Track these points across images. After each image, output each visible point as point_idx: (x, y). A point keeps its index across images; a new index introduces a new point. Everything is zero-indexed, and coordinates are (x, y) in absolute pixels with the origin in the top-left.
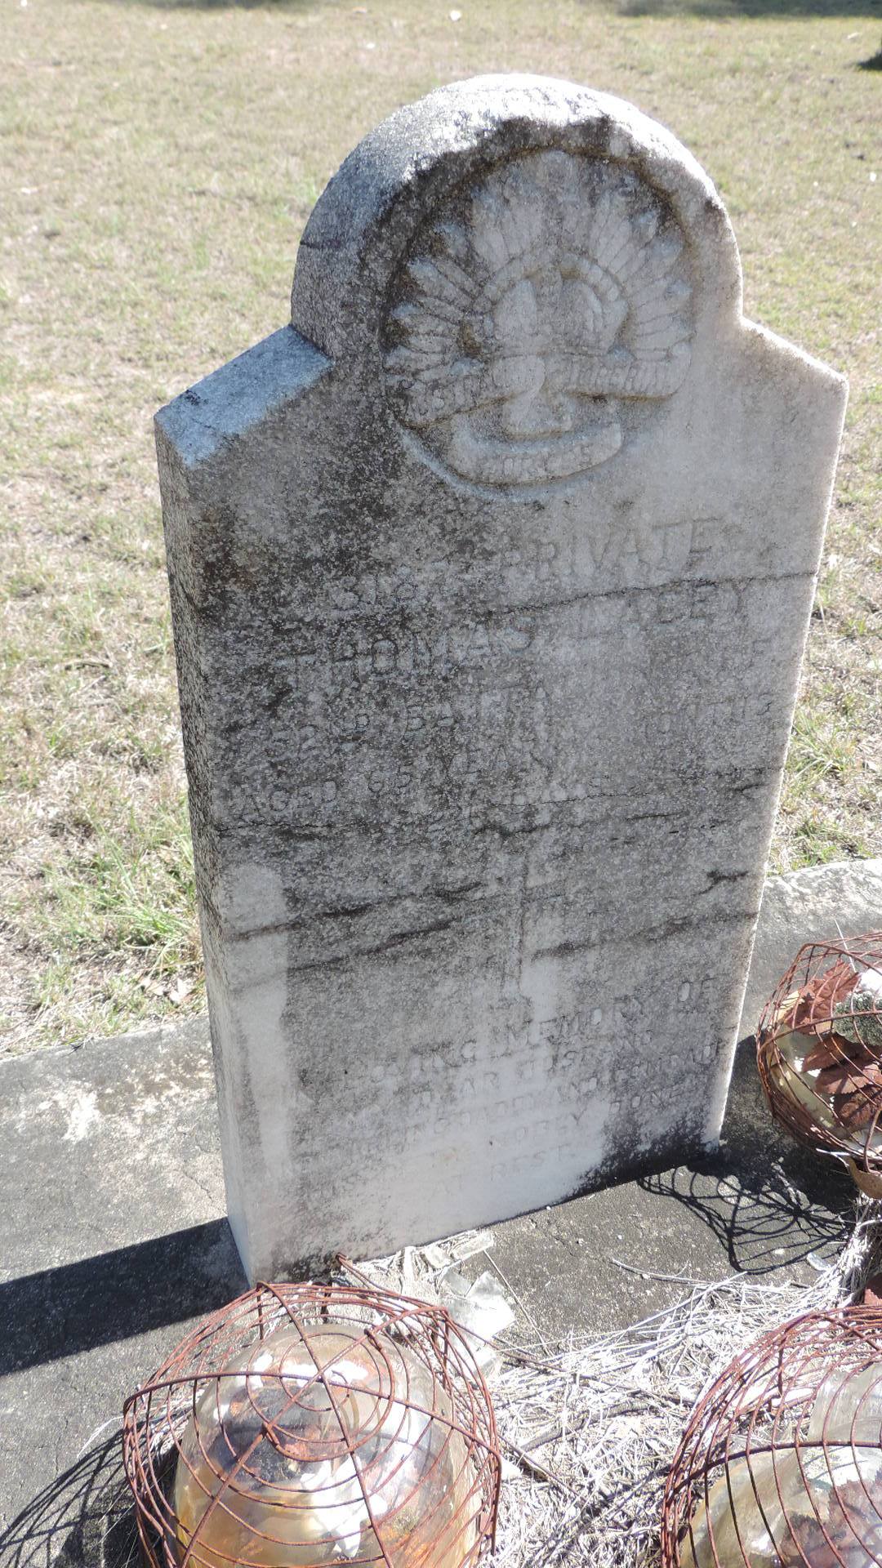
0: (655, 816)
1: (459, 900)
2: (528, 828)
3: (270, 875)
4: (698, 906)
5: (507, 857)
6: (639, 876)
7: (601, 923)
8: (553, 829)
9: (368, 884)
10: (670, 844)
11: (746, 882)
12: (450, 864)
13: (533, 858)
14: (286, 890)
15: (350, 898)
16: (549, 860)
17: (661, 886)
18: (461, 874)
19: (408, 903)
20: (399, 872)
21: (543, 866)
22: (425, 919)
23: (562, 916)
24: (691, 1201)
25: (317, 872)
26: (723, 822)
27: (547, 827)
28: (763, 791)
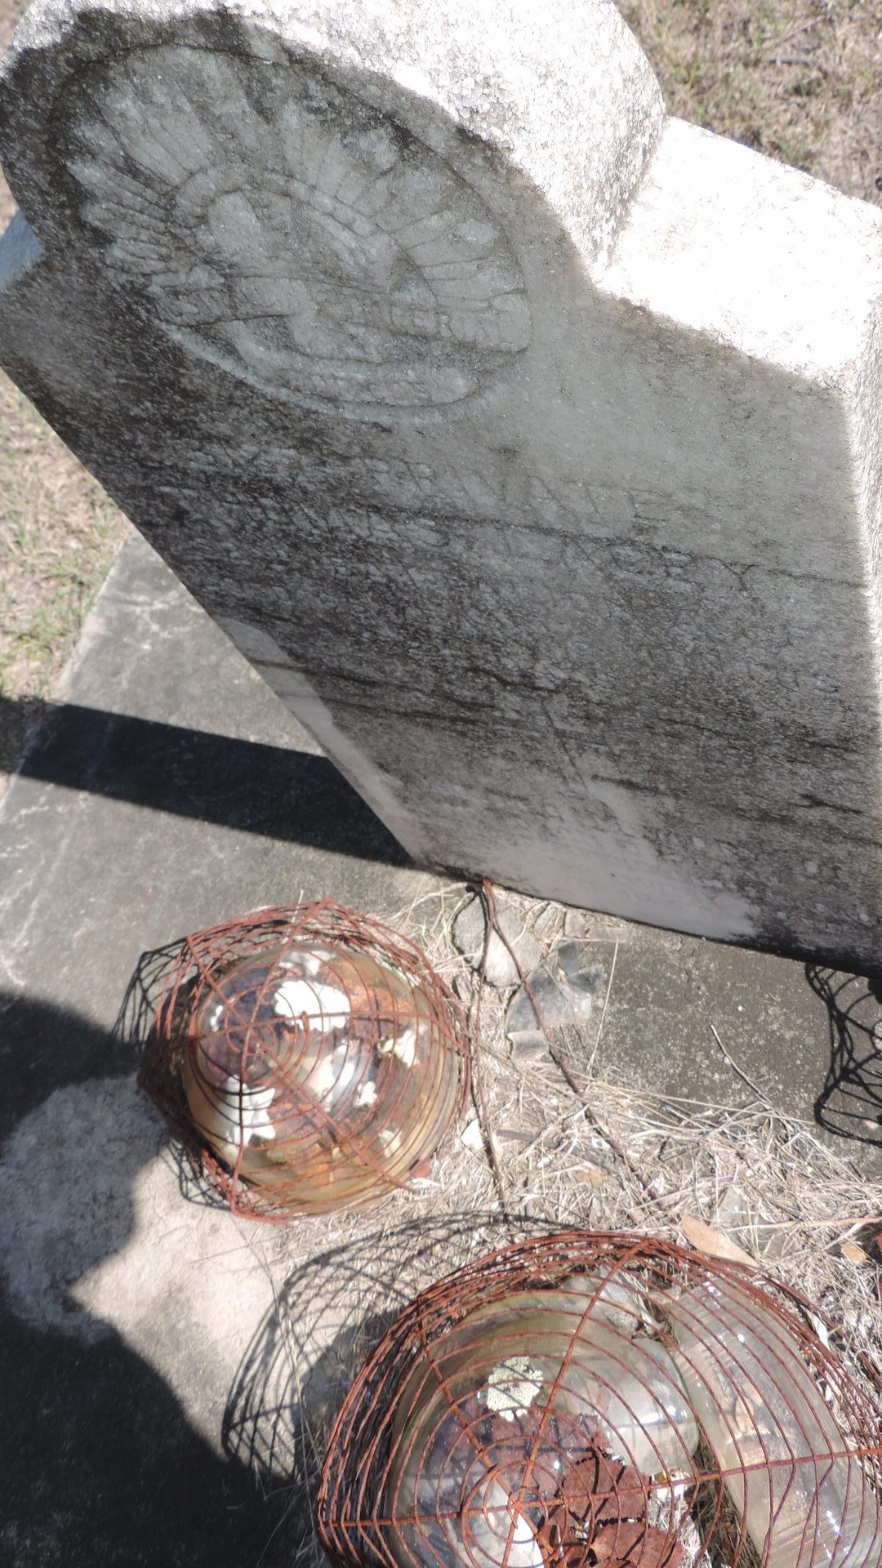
0: (700, 728)
1: (477, 710)
2: (529, 685)
3: (260, 632)
4: (798, 813)
5: (518, 699)
6: (700, 765)
8: (563, 696)
9: (366, 669)
10: (733, 755)
11: (863, 819)
12: (450, 683)
13: (550, 709)
14: (281, 646)
15: (352, 672)
16: (571, 716)
17: (736, 782)
18: (467, 693)
19: (418, 694)
20: (395, 671)
21: (565, 718)
22: (445, 711)
23: (612, 762)
24: (839, 1019)
25: (306, 644)
26: (805, 762)
27: (553, 692)
28: (857, 757)
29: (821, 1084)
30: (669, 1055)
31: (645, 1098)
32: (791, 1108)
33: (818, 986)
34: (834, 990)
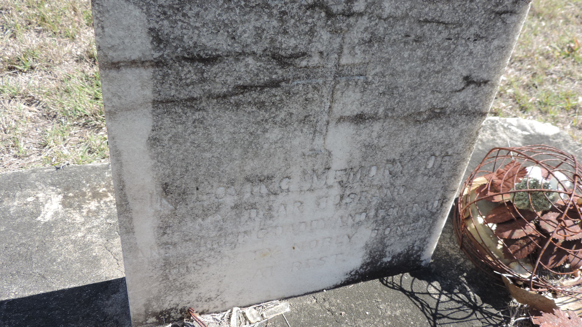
0: (439, 23)
1: (289, 65)
2: (347, 13)
3: (137, 12)
4: (453, 101)
5: (329, 35)
6: (419, 70)
7: (387, 102)
8: (366, 18)
9: (219, 37)
10: (444, 49)
11: (486, 88)
12: (285, 32)
13: (347, 40)
14: (150, 29)
15: (204, 48)
16: (359, 44)
17: (432, 81)
18: (292, 42)
19: (250, 60)
20: (245, 32)
21: (354, 48)
22: (262, 77)
23: (361, 92)
24: (411, 295)
25: (178, 17)
26: (482, 38)
27: (361, 14)
28: (514, 18)
33: (391, 286)
34: (399, 284)
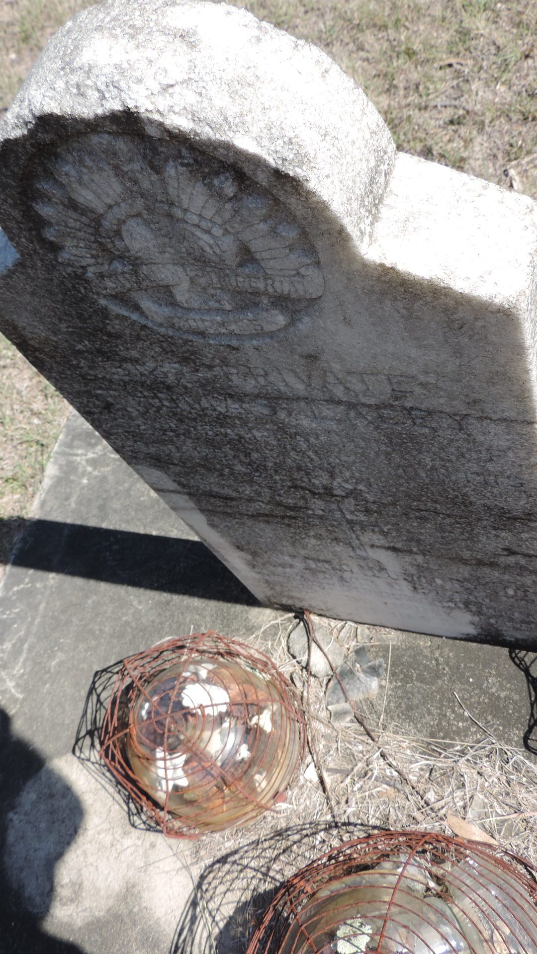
0: (437, 513)
1: (297, 511)
2: (330, 494)
4: (501, 560)
5: (322, 503)
6: (438, 535)
7: (417, 546)
8: (351, 499)
9: (227, 490)
10: (458, 528)
12: (280, 496)
13: (343, 507)
14: (173, 480)
15: (219, 493)
16: (356, 511)
17: (461, 543)
18: (291, 501)
19: (260, 504)
20: (245, 491)
21: (353, 512)
22: (277, 512)
23: (383, 536)
25: (189, 478)
26: (504, 529)
27: (345, 497)
29: (526, 724)
30: (429, 713)
31: (417, 741)
32: (508, 741)
33: (518, 662)
34: (528, 664)
